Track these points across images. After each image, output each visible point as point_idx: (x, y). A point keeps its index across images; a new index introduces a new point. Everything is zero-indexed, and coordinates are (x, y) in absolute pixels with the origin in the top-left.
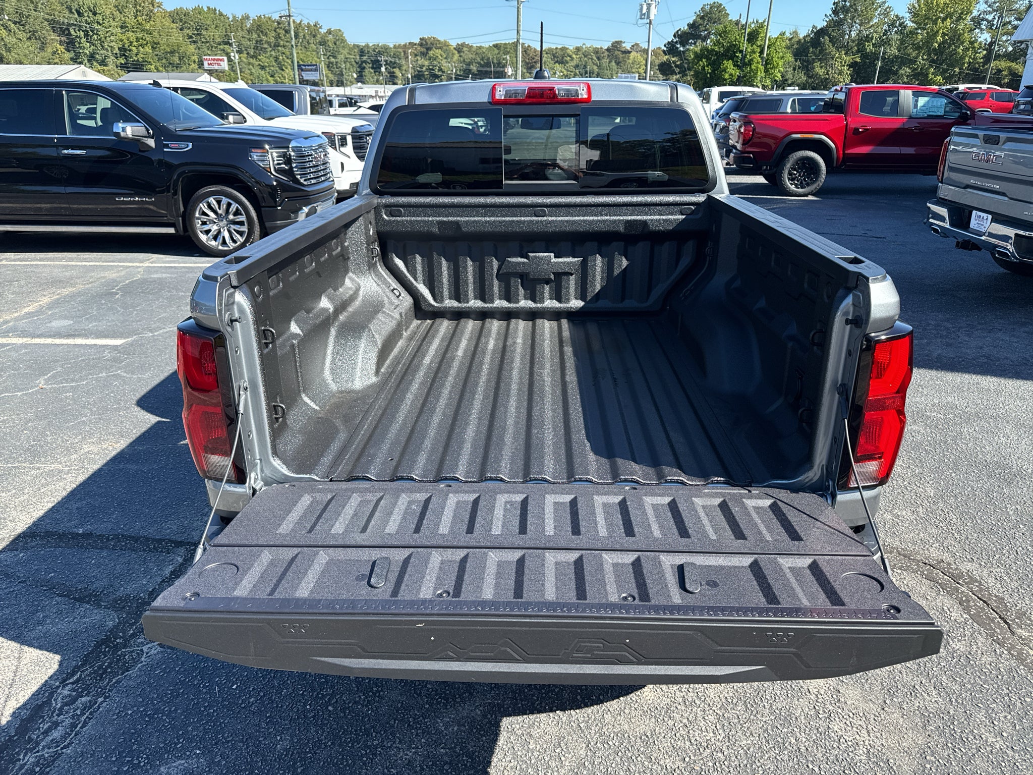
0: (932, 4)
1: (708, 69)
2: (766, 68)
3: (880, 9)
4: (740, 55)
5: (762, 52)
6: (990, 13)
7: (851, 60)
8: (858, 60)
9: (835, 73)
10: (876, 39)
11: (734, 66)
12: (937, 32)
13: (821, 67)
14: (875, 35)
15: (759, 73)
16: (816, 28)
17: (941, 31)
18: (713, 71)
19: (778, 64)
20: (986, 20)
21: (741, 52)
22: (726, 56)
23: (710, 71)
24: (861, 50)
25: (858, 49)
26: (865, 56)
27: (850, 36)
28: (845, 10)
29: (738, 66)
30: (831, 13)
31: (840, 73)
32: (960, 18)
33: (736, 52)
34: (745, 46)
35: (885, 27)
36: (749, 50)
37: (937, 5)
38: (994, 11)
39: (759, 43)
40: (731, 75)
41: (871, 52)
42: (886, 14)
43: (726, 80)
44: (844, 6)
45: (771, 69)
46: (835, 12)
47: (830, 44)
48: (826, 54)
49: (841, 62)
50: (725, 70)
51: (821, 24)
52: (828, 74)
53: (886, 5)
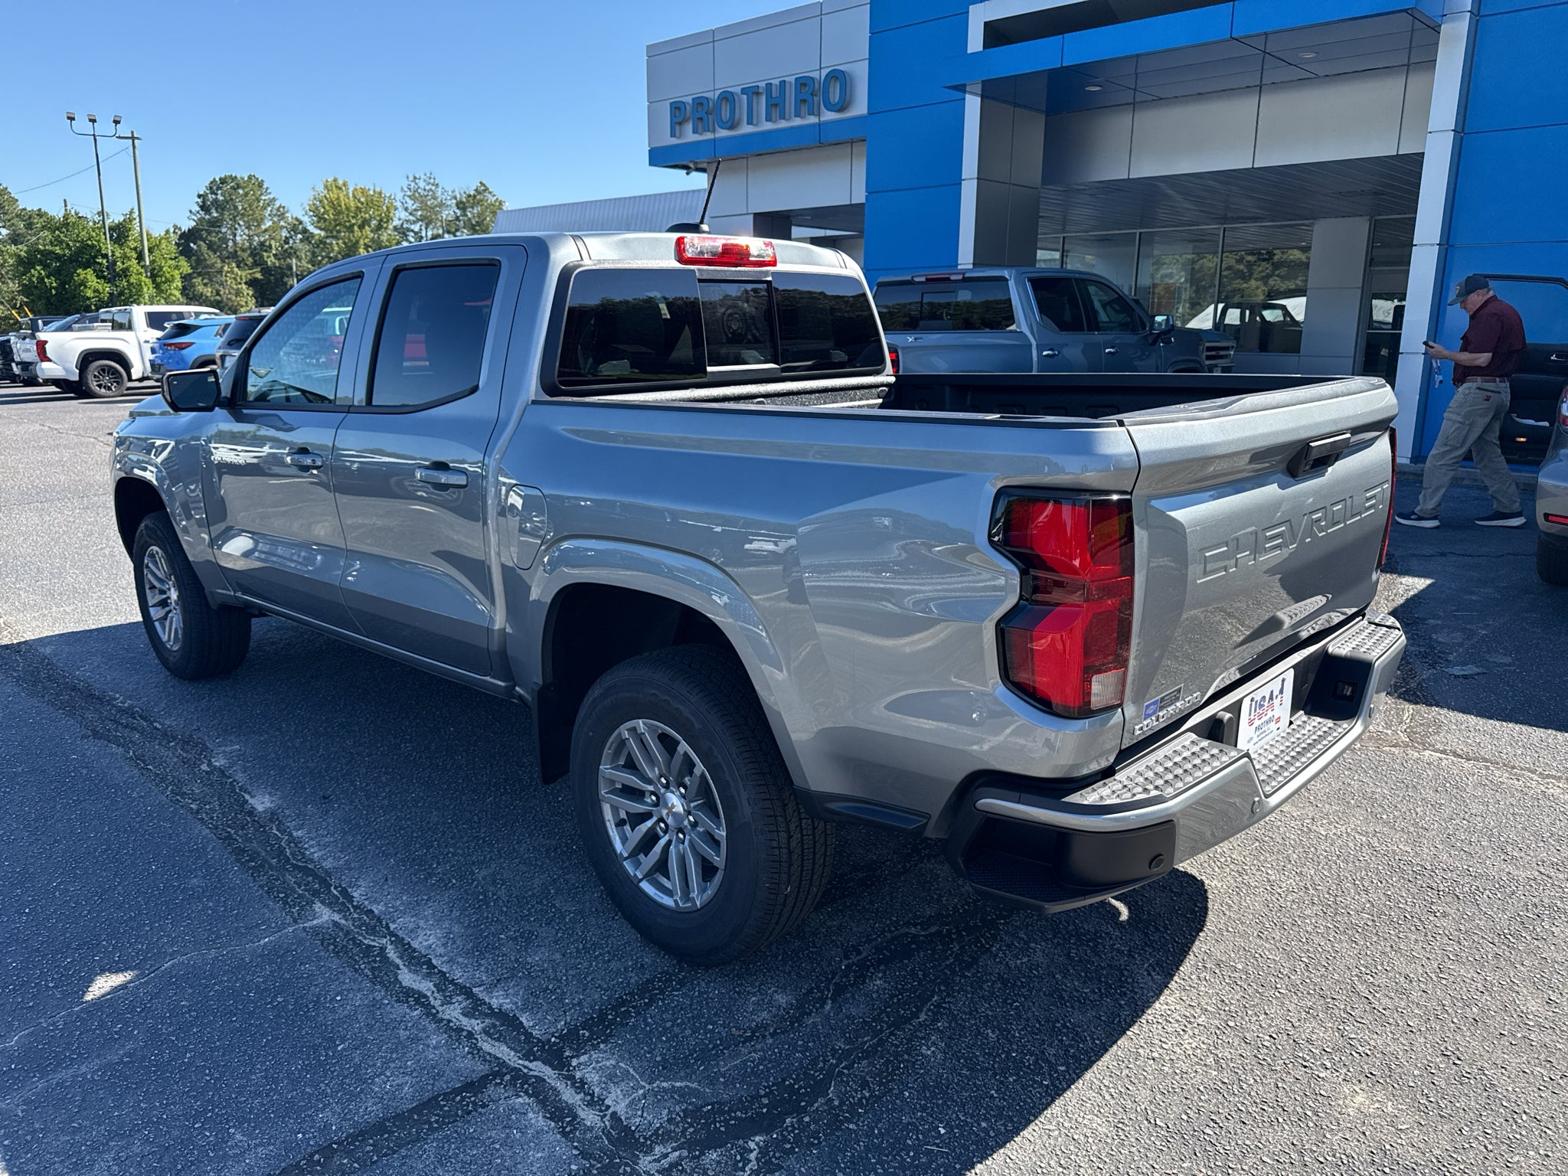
0: (340, 206)
1: (52, 282)
2: (154, 282)
3: (269, 209)
4: (105, 261)
5: (140, 257)
6: (414, 222)
7: (249, 276)
8: (259, 276)
9: (230, 293)
10: (277, 249)
11: (98, 277)
12: (357, 242)
13: (205, 285)
14: (273, 243)
15: (145, 289)
16: (180, 229)
17: (362, 242)
18: (62, 285)
19: (172, 276)
20: (412, 231)
21: (105, 256)
22: (77, 261)
23: (54, 285)
24: (259, 262)
25: (255, 261)
26: (266, 271)
27: (234, 241)
28: (219, 206)
29: (104, 277)
30: (198, 209)
31: (238, 293)
32: (379, 227)
33: (96, 257)
34: (109, 248)
35: (284, 233)
36: (118, 254)
37: (348, 209)
38: (418, 220)
39: (132, 244)
40: (96, 291)
41: (275, 267)
42: (282, 216)
43: (89, 299)
44: (216, 201)
45: (165, 283)
46: (204, 207)
47: (211, 253)
48: (207, 267)
49: (235, 279)
50: (83, 283)
51: (187, 225)
52: (218, 294)
53: (277, 204)
